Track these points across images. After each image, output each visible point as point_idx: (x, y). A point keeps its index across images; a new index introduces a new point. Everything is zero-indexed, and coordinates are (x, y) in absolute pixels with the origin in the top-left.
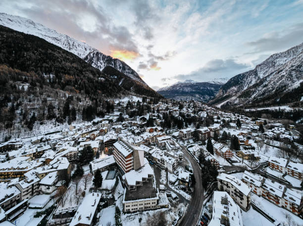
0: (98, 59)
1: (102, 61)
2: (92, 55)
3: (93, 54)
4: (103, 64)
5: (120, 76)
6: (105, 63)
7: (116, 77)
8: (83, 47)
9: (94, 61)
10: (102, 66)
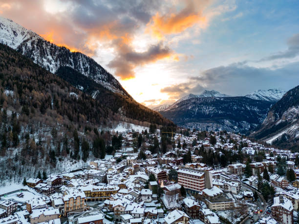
0: (43, 54)
1: (50, 57)
2: (29, 44)
3: (32, 43)
4: (53, 62)
5: (90, 85)
6: (56, 61)
7: (82, 88)
8: (9, 29)
9: (36, 58)
10: (51, 66)
